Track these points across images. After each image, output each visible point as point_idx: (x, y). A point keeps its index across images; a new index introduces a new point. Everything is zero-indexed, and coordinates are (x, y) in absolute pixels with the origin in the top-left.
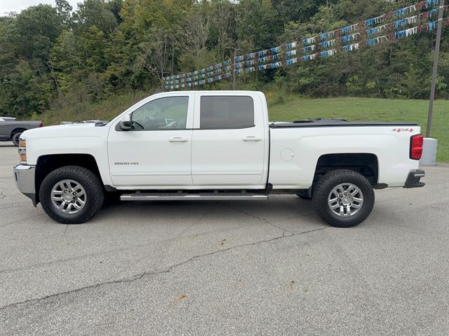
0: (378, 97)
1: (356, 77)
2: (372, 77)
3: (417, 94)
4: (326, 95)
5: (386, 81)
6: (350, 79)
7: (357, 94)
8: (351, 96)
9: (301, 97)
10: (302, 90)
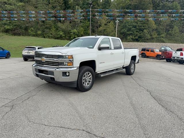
0: (42, 37)
1: (32, 29)
2: (39, 29)
3: (56, 38)
4: (19, 35)
5: (44, 31)
6: (30, 29)
7: (34, 36)
8: (31, 36)
9: (6, 34)
10: (7, 31)
